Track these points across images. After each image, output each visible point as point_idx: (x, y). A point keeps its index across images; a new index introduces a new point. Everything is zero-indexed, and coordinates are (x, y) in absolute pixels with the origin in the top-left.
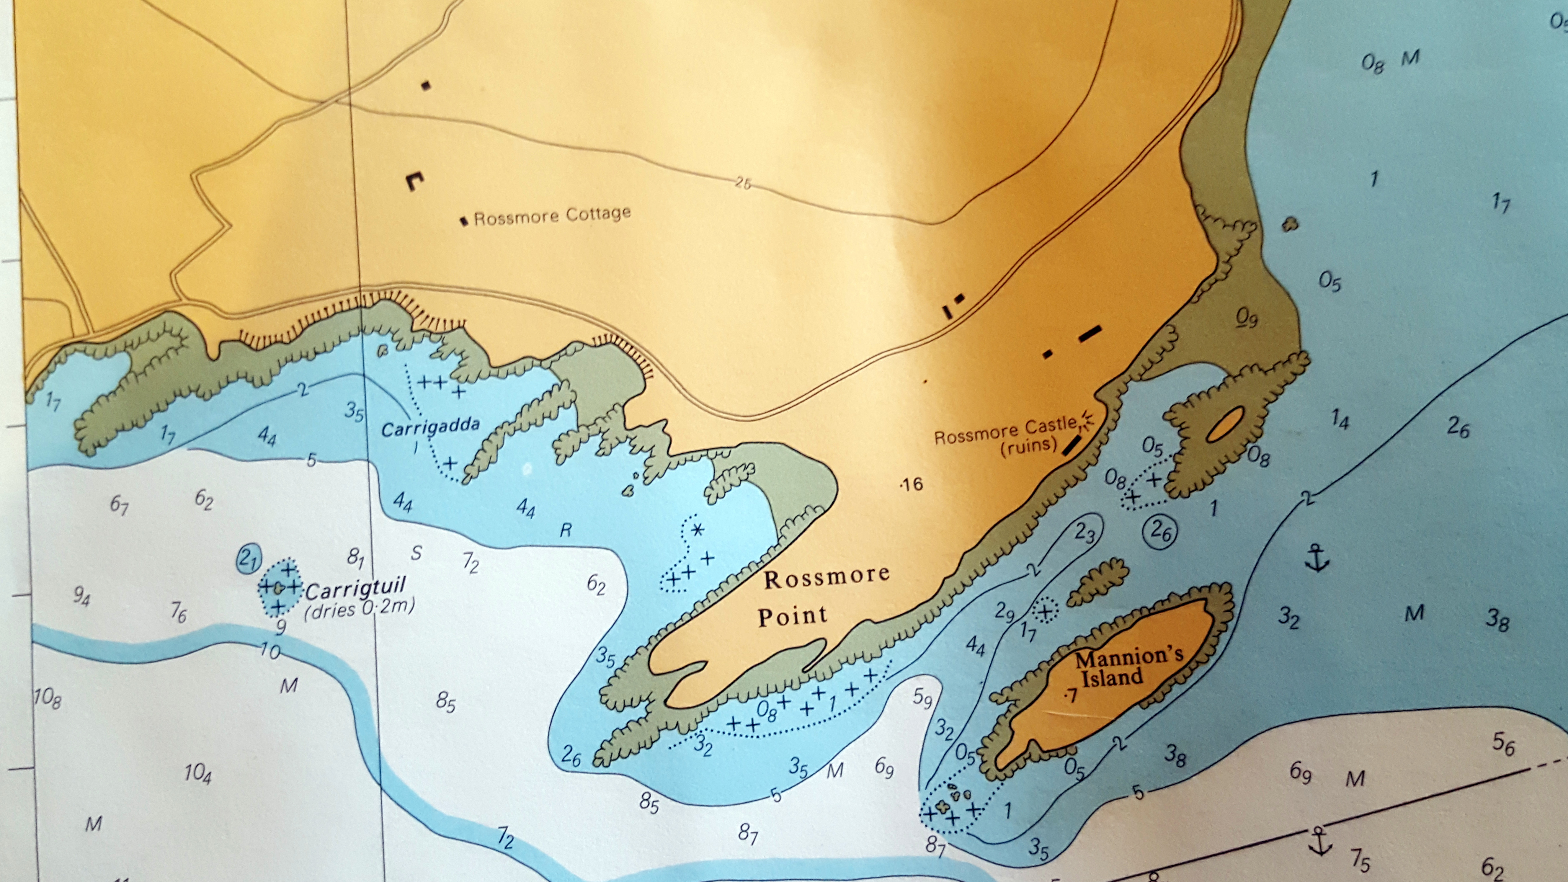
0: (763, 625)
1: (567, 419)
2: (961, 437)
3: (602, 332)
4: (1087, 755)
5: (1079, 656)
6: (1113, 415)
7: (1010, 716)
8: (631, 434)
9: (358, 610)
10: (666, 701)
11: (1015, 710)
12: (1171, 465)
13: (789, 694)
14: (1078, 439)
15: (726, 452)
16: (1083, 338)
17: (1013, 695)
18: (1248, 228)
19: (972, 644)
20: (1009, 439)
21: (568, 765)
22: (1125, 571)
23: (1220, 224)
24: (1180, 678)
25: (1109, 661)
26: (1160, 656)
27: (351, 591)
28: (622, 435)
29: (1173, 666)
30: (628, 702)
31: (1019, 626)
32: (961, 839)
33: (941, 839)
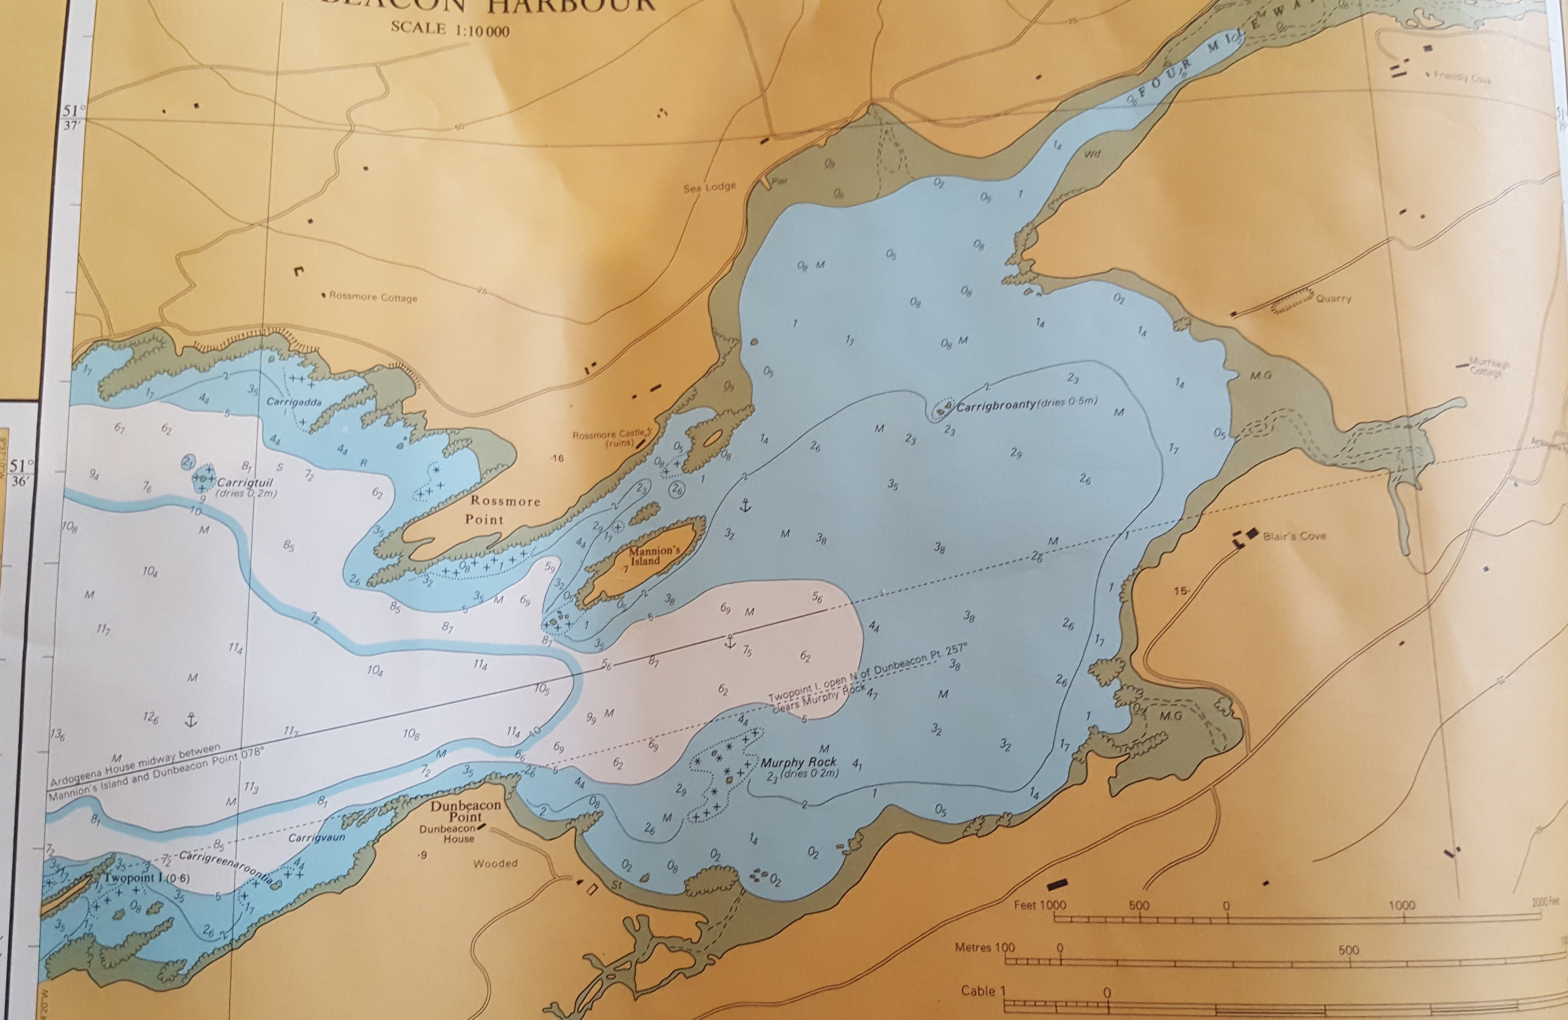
0: (467, 522)
1: (370, 405)
2: (586, 436)
3: (394, 361)
4: (628, 599)
5: (631, 550)
6: (662, 430)
7: (594, 578)
8: (405, 416)
9: (245, 495)
10: (410, 557)
11: (596, 576)
12: (686, 457)
13: (478, 559)
14: (644, 441)
15: (457, 431)
16: (652, 390)
17: (596, 568)
18: (735, 342)
19: (579, 542)
20: (611, 439)
21: (353, 584)
22: (658, 509)
23: (722, 338)
24: (677, 561)
25: (645, 553)
26: (669, 551)
27: (242, 484)
28: (401, 416)
29: (674, 555)
30: (389, 555)
31: (604, 534)
32: (561, 638)
33: (550, 638)
